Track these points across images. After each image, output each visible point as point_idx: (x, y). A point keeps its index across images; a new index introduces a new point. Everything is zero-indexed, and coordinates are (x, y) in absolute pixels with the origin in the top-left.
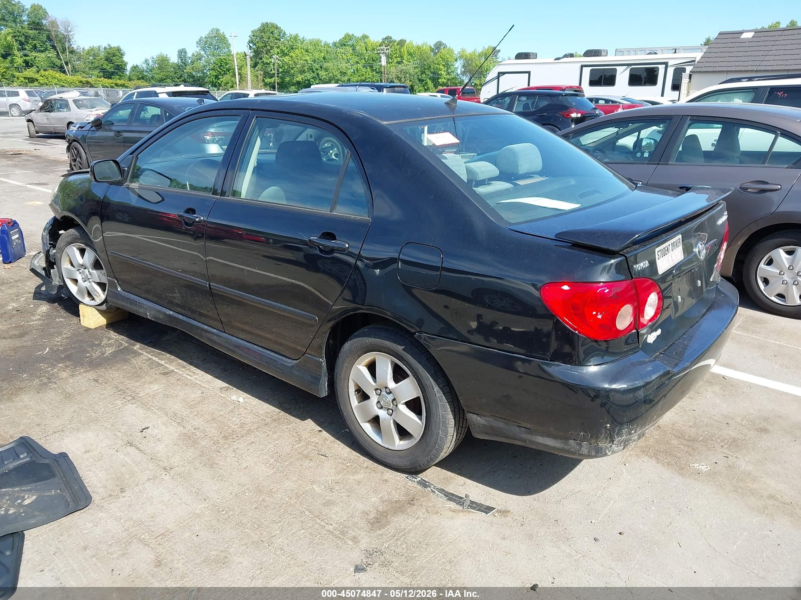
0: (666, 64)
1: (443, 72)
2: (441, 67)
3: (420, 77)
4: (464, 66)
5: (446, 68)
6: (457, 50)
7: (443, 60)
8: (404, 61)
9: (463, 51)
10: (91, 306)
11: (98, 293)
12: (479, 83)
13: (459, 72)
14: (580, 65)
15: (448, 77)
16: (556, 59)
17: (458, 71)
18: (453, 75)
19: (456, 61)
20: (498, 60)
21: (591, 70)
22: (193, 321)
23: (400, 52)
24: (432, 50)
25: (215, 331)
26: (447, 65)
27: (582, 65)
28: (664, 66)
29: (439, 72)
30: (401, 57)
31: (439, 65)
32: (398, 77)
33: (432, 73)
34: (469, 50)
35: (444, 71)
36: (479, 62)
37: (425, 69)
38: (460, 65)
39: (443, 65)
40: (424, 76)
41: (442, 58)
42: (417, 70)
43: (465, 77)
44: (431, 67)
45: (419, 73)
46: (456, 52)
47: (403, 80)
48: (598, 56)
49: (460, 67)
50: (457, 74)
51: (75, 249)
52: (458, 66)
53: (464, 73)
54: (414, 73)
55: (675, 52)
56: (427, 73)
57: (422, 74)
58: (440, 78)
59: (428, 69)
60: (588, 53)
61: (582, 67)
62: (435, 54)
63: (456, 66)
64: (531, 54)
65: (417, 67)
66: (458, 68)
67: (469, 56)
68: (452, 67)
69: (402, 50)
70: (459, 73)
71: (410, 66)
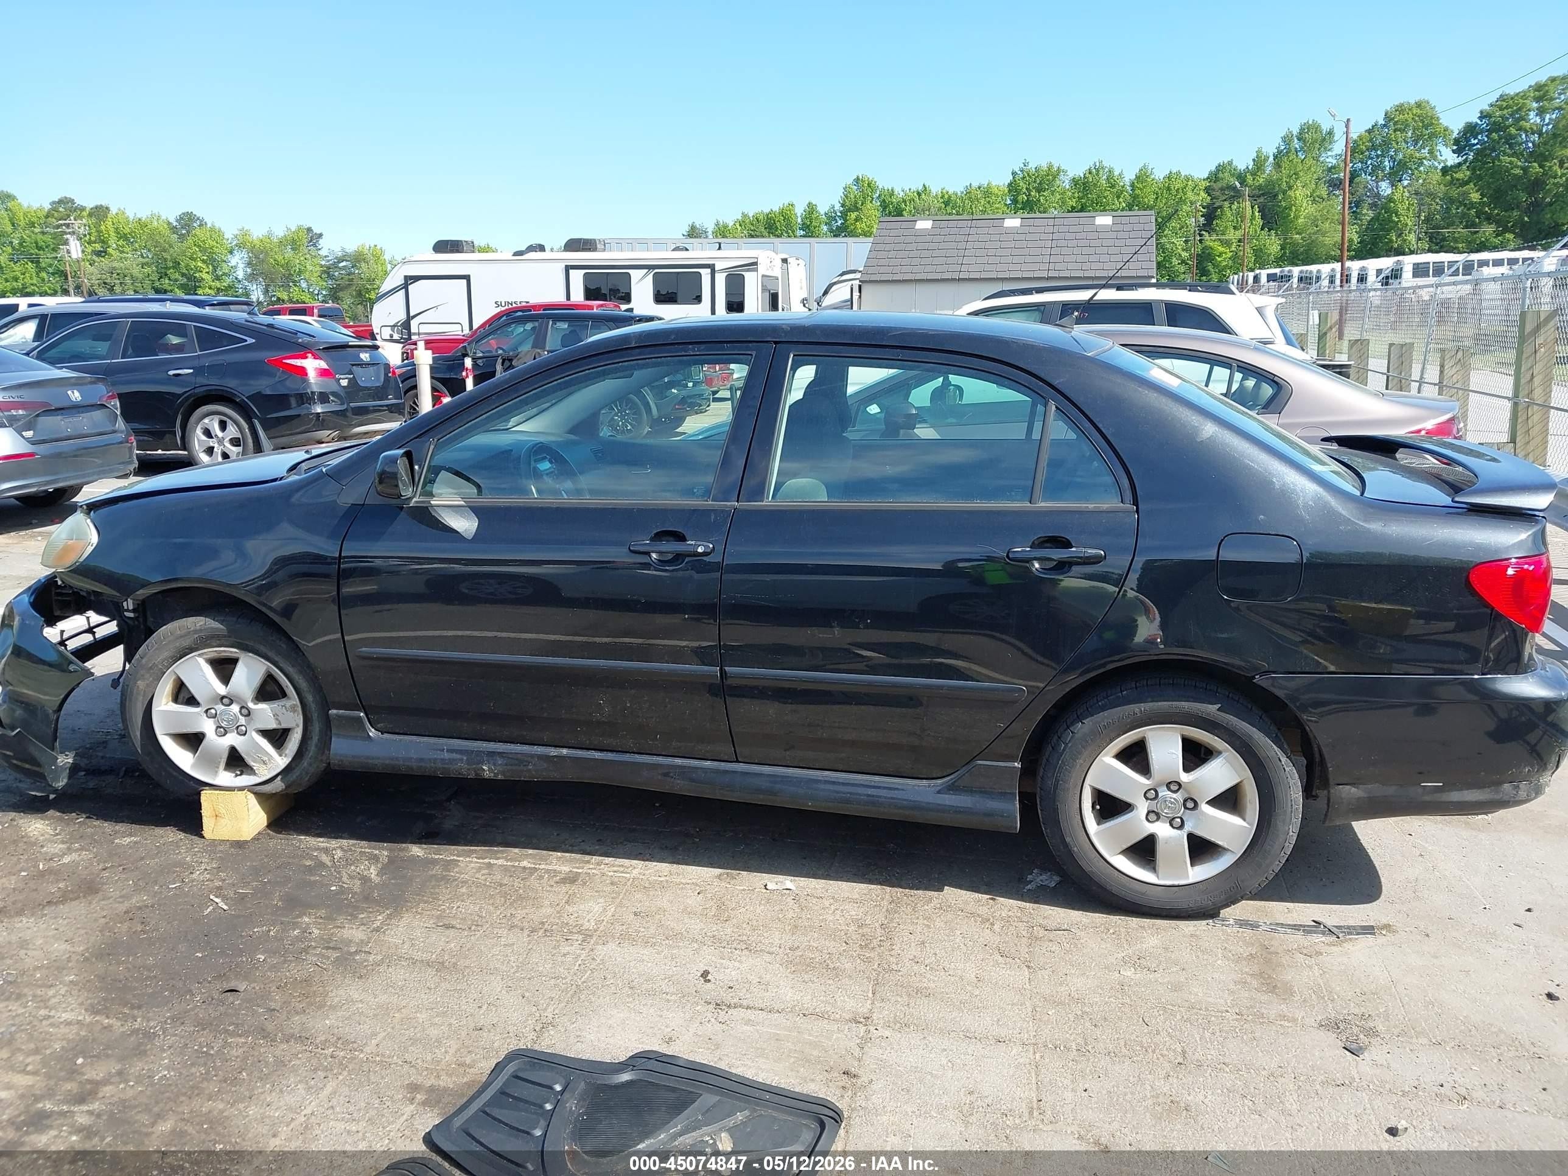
0: (712, 267)
1: (205, 276)
2: (199, 264)
3: (157, 284)
4: (249, 264)
5: (210, 267)
6: (230, 232)
7: (203, 250)
8: (110, 250)
9: (245, 233)
10: (241, 789)
11: (267, 754)
12: (286, 298)
13: (240, 274)
14: (562, 265)
15: (218, 284)
16: (516, 254)
17: (238, 273)
18: (227, 281)
19: (231, 252)
20: (320, 252)
21: (585, 274)
22: (637, 756)
23: (99, 232)
24: (174, 229)
25: (708, 763)
26: (214, 263)
27: (567, 266)
28: (709, 270)
29: (197, 275)
30: (103, 242)
31: (194, 260)
32: (105, 283)
33: (183, 275)
34: (257, 232)
35: (208, 273)
36: (281, 258)
37: (167, 268)
38: (240, 262)
39: (203, 261)
40: (167, 281)
41: (199, 246)
42: (147, 270)
43: (255, 287)
44: (179, 264)
45: (155, 277)
46: (229, 235)
47: (118, 289)
48: (589, 250)
49: (241, 266)
50: (236, 278)
51: (201, 661)
52: (238, 263)
53: (251, 278)
54: (141, 276)
55: (720, 248)
56: (172, 277)
57: (161, 277)
58: (200, 287)
59: (174, 267)
60: (574, 245)
61: (568, 268)
62: (182, 238)
63: (233, 263)
64: (464, 244)
65: (147, 264)
66: (236, 267)
67: (258, 243)
68: (224, 265)
69: (103, 227)
70: (240, 277)
71: (131, 262)
